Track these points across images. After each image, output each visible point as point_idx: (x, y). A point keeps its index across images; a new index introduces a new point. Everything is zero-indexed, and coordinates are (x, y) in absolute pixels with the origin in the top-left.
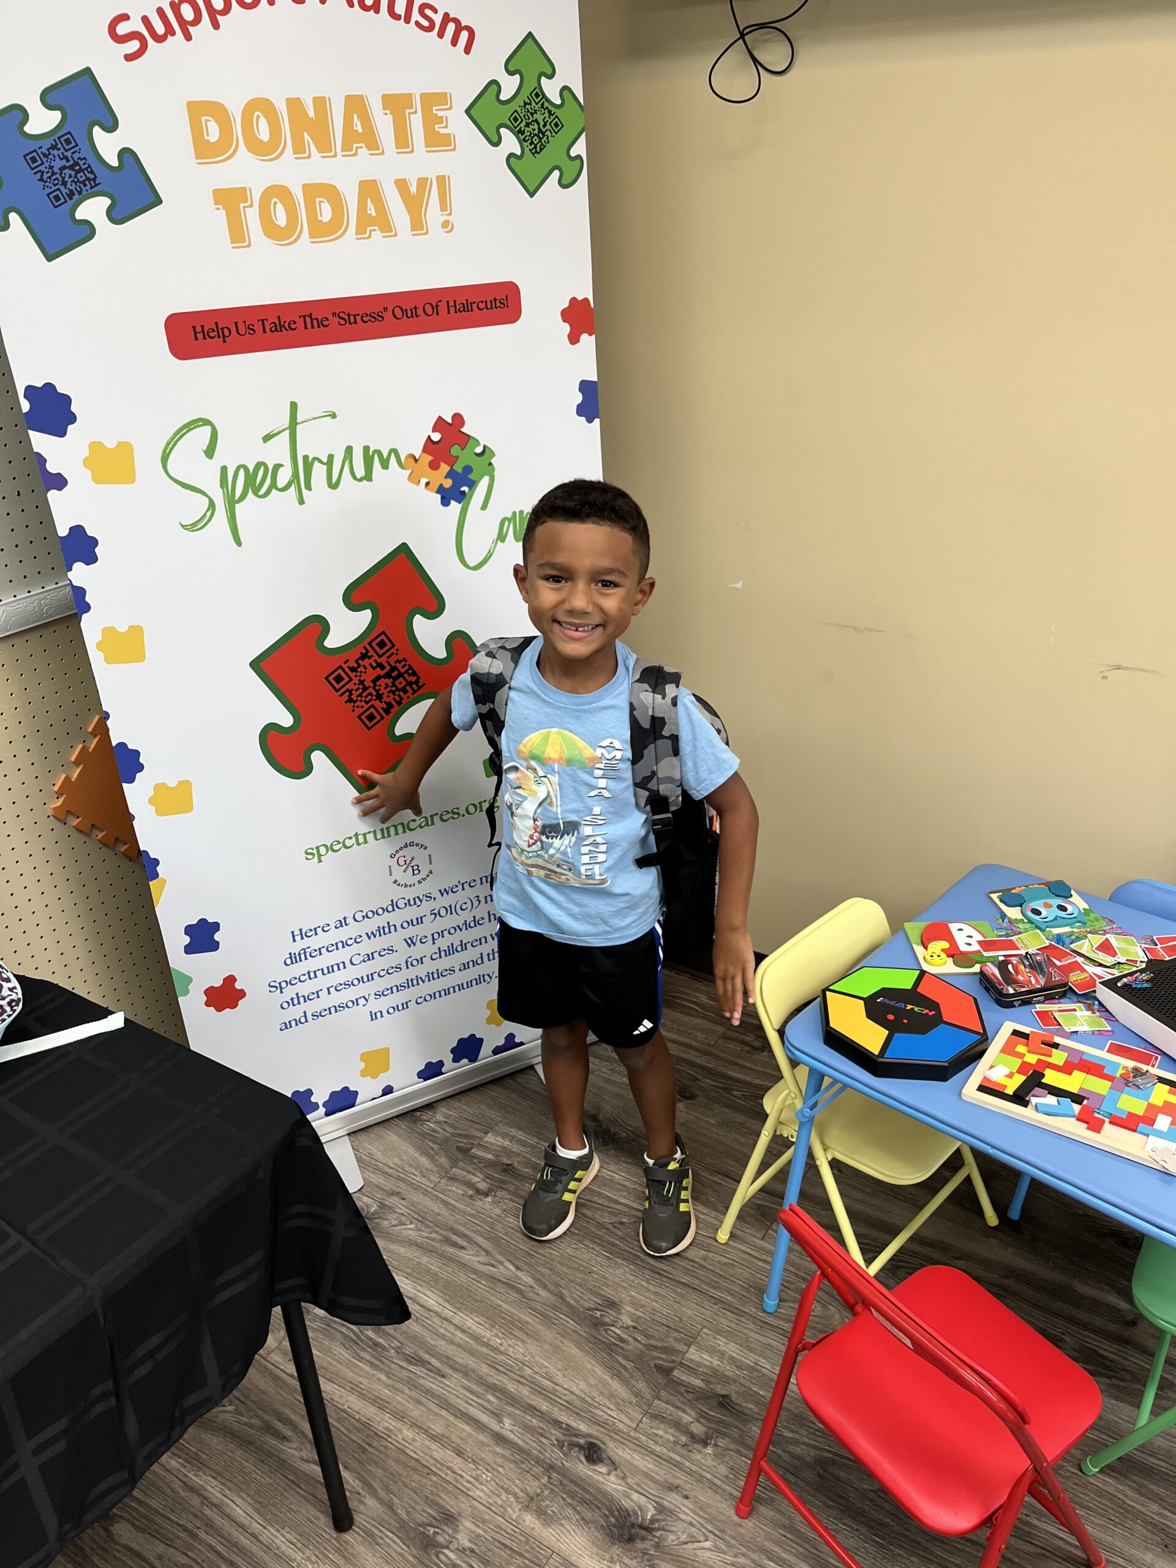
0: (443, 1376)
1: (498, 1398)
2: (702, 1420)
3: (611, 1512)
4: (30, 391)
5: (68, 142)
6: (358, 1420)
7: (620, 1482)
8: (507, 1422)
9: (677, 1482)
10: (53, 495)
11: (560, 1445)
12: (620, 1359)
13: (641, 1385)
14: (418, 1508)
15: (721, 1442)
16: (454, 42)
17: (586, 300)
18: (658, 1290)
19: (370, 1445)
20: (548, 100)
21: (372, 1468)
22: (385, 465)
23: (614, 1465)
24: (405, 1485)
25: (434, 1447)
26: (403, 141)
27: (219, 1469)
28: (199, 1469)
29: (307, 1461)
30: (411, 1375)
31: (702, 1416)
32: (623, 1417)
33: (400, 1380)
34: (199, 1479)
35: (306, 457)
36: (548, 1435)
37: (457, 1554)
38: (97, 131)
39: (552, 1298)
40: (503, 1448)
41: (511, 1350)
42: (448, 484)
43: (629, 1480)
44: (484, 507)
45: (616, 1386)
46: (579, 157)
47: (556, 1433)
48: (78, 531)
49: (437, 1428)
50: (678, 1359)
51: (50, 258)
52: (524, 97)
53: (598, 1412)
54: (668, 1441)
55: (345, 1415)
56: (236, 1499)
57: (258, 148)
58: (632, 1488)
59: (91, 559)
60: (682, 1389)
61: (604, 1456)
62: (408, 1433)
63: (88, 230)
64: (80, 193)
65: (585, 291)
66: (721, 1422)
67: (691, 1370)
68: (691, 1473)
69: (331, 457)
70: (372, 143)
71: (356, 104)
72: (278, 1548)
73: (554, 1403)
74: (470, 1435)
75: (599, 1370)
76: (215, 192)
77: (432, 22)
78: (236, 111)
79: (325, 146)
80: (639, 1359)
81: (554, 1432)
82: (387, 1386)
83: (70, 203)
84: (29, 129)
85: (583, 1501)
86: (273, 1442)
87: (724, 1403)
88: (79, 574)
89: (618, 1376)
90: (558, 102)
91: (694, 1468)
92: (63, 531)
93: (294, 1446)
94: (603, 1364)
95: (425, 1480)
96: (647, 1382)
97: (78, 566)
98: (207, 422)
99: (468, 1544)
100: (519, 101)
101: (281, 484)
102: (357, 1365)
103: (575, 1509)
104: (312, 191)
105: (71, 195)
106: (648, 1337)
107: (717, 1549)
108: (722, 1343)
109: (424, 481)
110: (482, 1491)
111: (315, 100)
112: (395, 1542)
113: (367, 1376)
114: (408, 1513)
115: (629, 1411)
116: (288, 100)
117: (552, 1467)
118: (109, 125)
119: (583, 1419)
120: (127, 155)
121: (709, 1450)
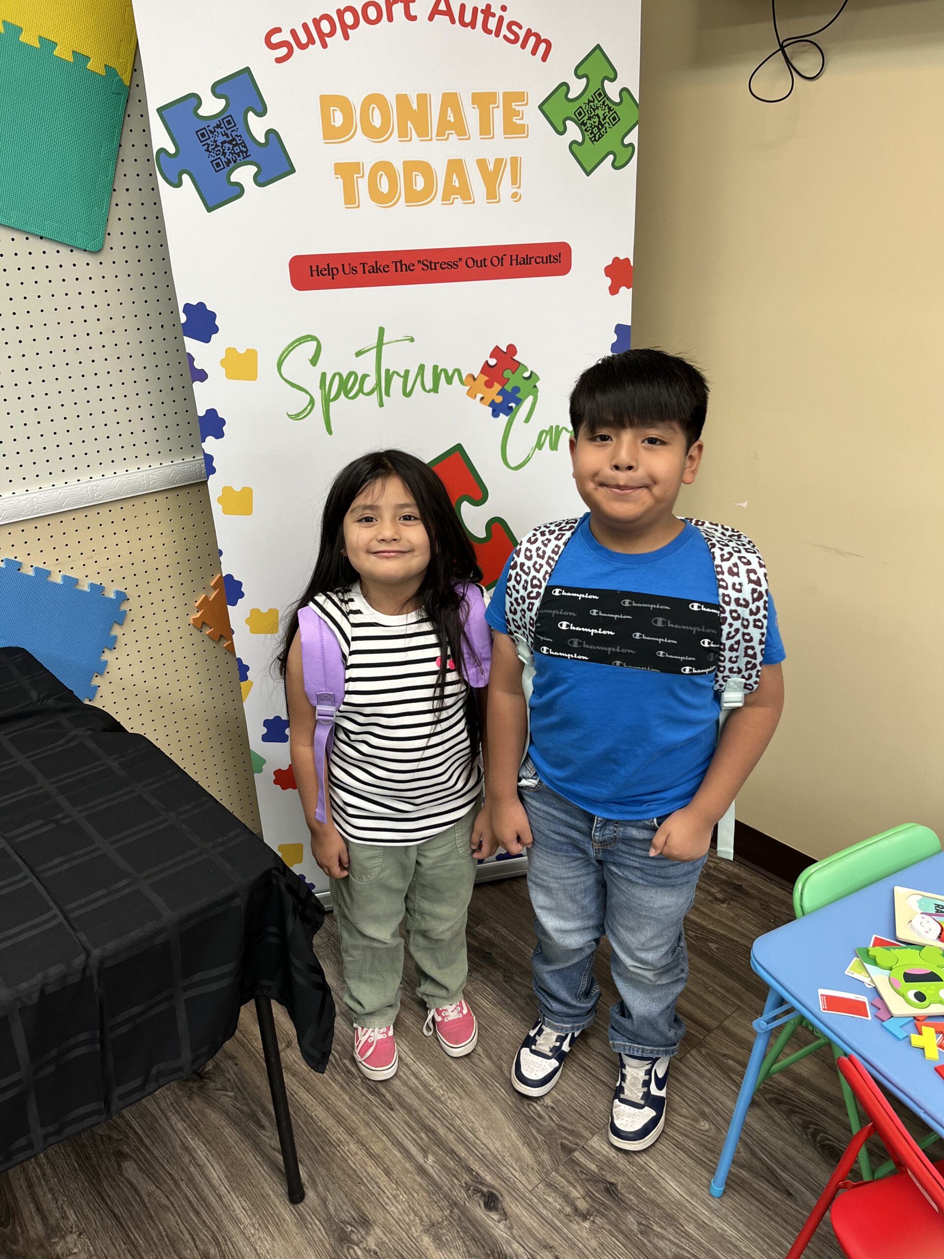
0: (392, 1109)
1: (429, 1137)
2: (587, 1198)
3: (493, 1252)
4: (188, 308)
5: (229, 122)
6: (320, 1127)
7: (506, 1230)
8: (431, 1158)
9: (552, 1243)
10: (197, 385)
11: (467, 1188)
12: (534, 1131)
13: (545, 1157)
14: (345, 1208)
15: (599, 1220)
16: (534, 52)
17: (627, 260)
18: (580, 1082)
19: (323, 1149)
20: (608, 99)
22: (449, 381)
23: (505, 1216)
24: (340, 1187)
25: (369, 1163)
26: (486, 129)
27: (210, 1138)
28: (196, 1135)
29: (274, 1149)
30: (368, 1102)
31: (589, 1195)
32: (523, 1179)
33: (359, 1104)
34: (193, 1142)
35: (387, 371)
36: (460, 1177)
37: (363, 1252)
38: (251, 115)
39: (493, 1068)
40: (422, 1178)
41: (449, 1101)
42: (499, 399)
43: (514, 1231)
44: (527, 420)
45: (525, 1152)
46: (631, 145)
47: (466, 1178)
48: (212, 413)
49: (376, 1149)
50: (582, 1143)
51: (209, 210)
52: (588, 96)
53: (504, 1169)
54: (555, 1208)
55: (310, 1120)
56: (215, 1165)
57: (371, 132)
58: (514, 1238)
59: (219, 435)
60: (578, 1169)
61: (499, 1205)
62: (353, 1147)
63: (238, 189)
64: (235, 162)
65: (627, 252)
66: (603, 1204)
67: (590, 1155)
68: (566, 1239)
69: (407, 372)
70: (461, 130)
71: (450, 100)
72: (234, 1211)
73: (471, 1153)
74: (399, 1161)
75: (514, 1135)
76: (336, 165)
77: (517, 37)
78: (357, 103)
79: (423, 132)
80: (549, 1134)
81: (465, 1176)
82: (348, 1105)
83: (227, 169)
84: (201, 112)
85: (473, 1238)
86: (253, 1127)
87: (611, 1189)
88: (210, 445)
89: (529, 1145)
90: (617, 100)
91: (570, 1235)
92: (201, 412)
93: (268, 1134)
94: (519, 1131)
95: (355, 1187)
96: (551, 1155)
98: (314, 338)
99: (373, 1247)
100: (585, 99)
101: (366, 389)
102: (330, 1084)
103: (464, 1242)
104: (411, 166)
105: (228, 163)
106: (562, 1119)
109: (479, 396)
110: (397, 1208)
111: (419, 96)
112: (320, 1230)
114: (336, 1210)
115: (530, 1175)
116: (398, 96)
117: (455, 1204)
118: (260, 111)
119: (491, 1172)
120: (272, 134)
121: (587, 1225)
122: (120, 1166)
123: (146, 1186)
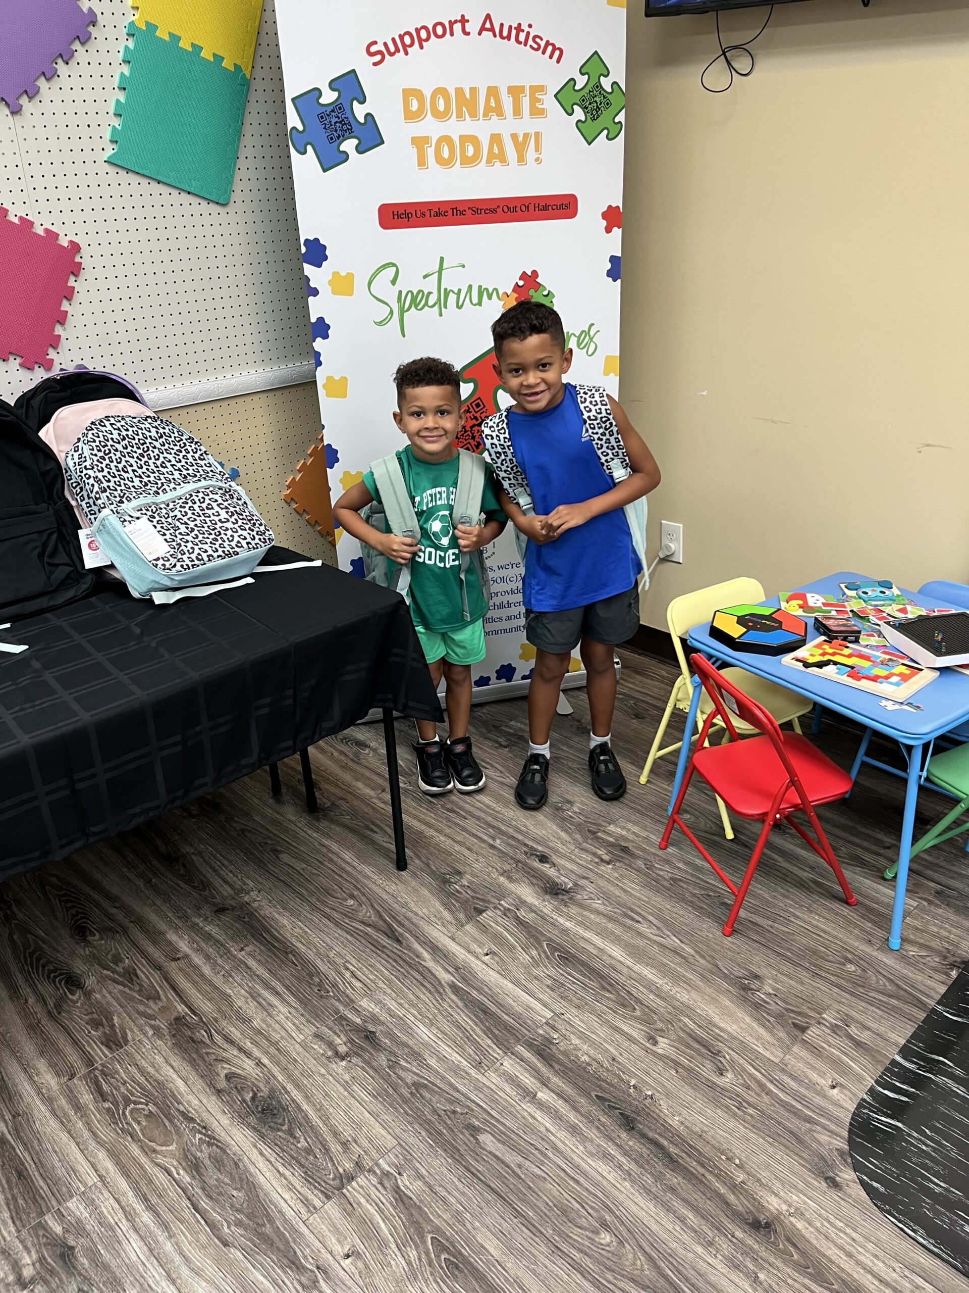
0: (465, 818)
1: (495, 831)
2: (609, 854)
3: (548, 882)
4: (307, 241)
5: (340, 108)
7: (556, 872)
8: (498, 841)
9: (588, 876)
10: (311, 299)
11: (526, 853)
12: (568, 825)
13: (578, 836)
14: (443, 867)
15: (618, 864)
16: (551, 57)
17: (618, 207)
20: (604, 90)
21: (421, 849)
22: (490, 297)
23: (554, 865)
24: (437, 858)
25: (456, 845)
26: (517, 112)
27: (338, 839)
28: (329, 839)
29: (386, 843)
30: (449, 817)
31: (609, 852)
32: (564, 847)
33: (441, 818)
34: (325, 842)
35: (446, 289)
36: (519, 849)
37: (460, 887)
38: (355, 103)
40: (494, 850)
41: (506, 813)
43: (561, 872)
45: (563, 835)
46: (620, 123)
47: (525, 849)
48: (320, 320)
49: (459, 838)
50: (602, 829)
51: (325, 170)
52: (589, 87)
53: (550, 844)
54: (588, 860)
56: (346, 852)
57: (437, 114)
58: (561, 875)
59: (326, 336)
60: (601, 841)
61: (549, 860)
62: (442, 838)
63: (345, 156)
64: (343, 136)
65: (618, 202)
66: (620, 857)
67: (610, 835)
68: (597, 874)
69: (460, 290)
70: (500, 113)
71: (493, 92)
72: (366, 873)
73: (526, 837)
74: (477, 843)
75: (554, 827)
76: (413, 138)
77: (539, 45)
78: (428, 94)
79: (473, 115)
80: (578, 825)
81: (523, 848)
82: (435, 819)
83: (338, 141)
84: (322, 101)
85: (533, 876)
86: (369, 833)
87: (625, 849)
88: (319, 344)
89: (565, 830)
90: (610, 90)
91: (599, 872)
92: (313, 319)
94: (558, 825)
95: (448, 857)
96: (582, 836)
97: (319, 339)
98: (394, 265)
99: (466, 884)
100: (586, 90)
101: (430, 303)
103: (528, 879)
104: (464, 139)
105: (339, 137)
106: (588, 818)
107: (603, 904)
108: (630, 826)
110: (478, 865)
111: (471, 89)
112: (427, 878)
113: (424, 814)
114: (437, 869)
115: (569, 845)
116: (457, 89)
117: (519, 861)
118: (362, 100)
119: (541, 845)
120: (369, 116)
121: (610, 866)
122: (278, 857)
123: (300, 866)
